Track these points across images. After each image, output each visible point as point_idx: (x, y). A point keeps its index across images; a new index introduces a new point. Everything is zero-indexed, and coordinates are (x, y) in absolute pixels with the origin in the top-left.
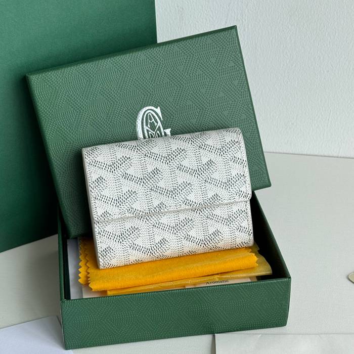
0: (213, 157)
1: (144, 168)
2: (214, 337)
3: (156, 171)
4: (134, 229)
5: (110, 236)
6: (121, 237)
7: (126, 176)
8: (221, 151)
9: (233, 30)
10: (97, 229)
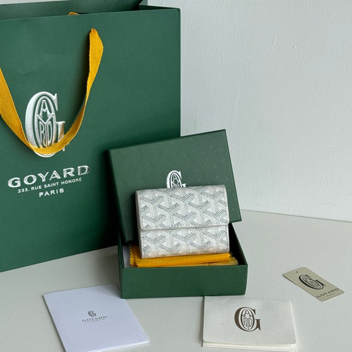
0: (208, 199)
1: (170, 203)
2: (204, 298)
3: (176, 205)
4: (162, 237)
5: (149, 240)
6: (155, 241)
7: (160, 207)
8: (214, 196)
9: (224, 132)
10: (142, 235)
